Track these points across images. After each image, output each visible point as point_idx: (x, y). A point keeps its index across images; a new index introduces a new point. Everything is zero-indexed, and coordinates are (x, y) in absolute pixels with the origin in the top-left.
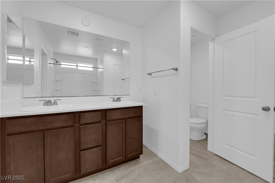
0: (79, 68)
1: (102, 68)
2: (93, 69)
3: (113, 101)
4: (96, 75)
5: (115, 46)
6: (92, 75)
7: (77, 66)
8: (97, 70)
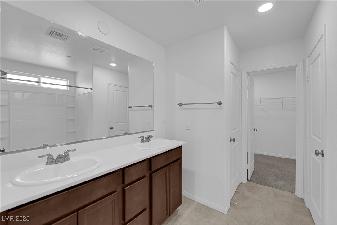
0: (43, 85)
1: (91, 89)
2: (67, 88)
3: (142, 142)
4: (74, 96)
5: (113, 60)
6: (66, 96)
7: (39, 82)
8: (75, 90)
